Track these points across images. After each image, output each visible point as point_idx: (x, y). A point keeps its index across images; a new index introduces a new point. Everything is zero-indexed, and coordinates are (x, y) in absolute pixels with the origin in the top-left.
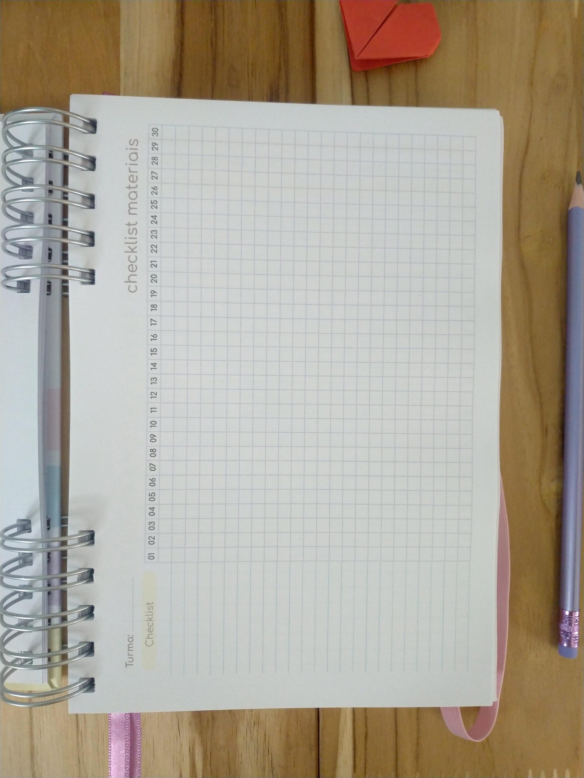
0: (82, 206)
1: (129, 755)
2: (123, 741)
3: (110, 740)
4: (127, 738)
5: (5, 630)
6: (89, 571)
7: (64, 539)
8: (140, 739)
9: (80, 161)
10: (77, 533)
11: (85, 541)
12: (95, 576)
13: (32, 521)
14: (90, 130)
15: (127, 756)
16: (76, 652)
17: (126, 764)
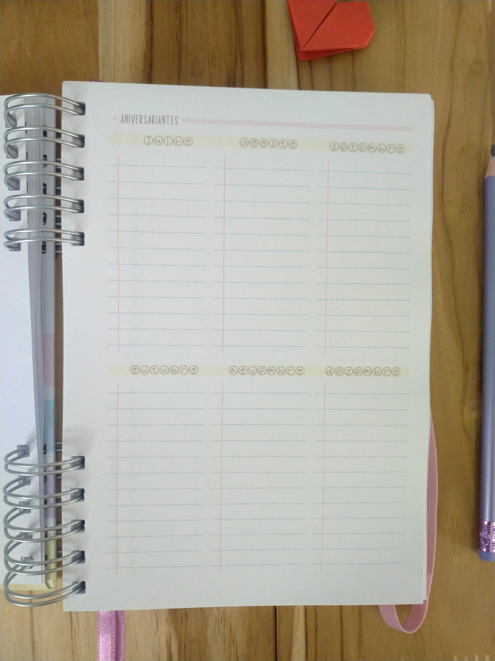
0: (74, 178)
1: (114, 646)
2: (109, 634)
3: (98, 633)
4: (113, 632)
5: (8, 540)
6: (80, 490)
7: (58, 464)
8: (124, 632)
9: (70, 139)
10: (70, 458)
11: (77, 465)
12: (85, 495)
13: (30, 447)
14: (79, 113)
15: (113, 646)
16: (70, 559)
17: (112, 653)
